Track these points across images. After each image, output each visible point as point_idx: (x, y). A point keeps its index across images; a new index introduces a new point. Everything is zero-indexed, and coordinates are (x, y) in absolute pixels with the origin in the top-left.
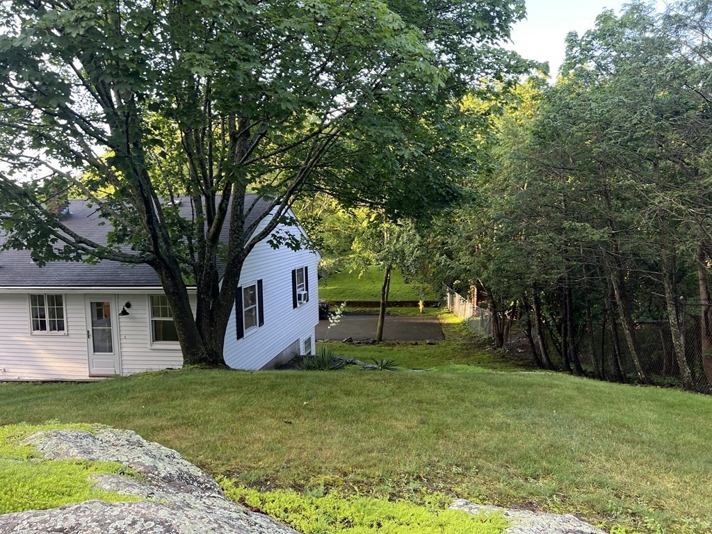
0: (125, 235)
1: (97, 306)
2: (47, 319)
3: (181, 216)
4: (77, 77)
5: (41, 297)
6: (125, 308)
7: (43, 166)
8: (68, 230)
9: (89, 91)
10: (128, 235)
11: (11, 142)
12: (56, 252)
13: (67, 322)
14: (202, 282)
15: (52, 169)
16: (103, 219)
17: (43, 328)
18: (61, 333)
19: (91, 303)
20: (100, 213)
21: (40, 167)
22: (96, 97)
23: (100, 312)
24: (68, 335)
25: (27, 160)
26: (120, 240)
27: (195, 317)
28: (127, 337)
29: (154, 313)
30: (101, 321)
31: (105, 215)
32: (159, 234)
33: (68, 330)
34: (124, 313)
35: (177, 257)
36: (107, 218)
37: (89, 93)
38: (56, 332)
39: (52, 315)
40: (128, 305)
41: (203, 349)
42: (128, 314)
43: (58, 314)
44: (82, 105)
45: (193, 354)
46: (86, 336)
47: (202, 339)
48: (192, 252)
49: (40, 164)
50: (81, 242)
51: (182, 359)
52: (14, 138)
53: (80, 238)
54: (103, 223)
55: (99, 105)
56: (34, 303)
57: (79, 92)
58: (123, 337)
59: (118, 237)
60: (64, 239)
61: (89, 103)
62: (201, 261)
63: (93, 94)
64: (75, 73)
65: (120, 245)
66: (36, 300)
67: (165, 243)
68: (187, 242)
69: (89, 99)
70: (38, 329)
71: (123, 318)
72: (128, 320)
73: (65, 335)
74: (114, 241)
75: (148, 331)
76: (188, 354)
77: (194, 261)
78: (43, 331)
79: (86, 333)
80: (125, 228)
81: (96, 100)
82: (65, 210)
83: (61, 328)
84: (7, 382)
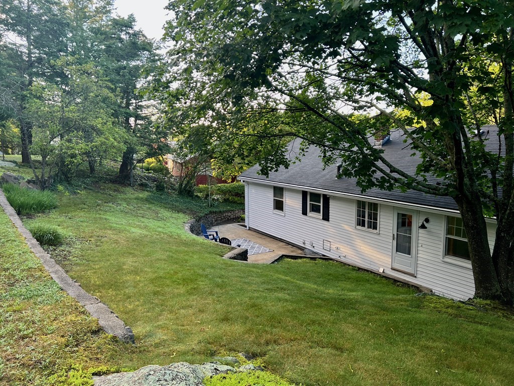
0: (431, 165)
1: (402, 216)
2: (366, 219)
3: (486, 150)
4: (406, 33)
5: (364, 203)
6: (424, 222)
7: (373, 108)
8: (386, 161)
9: (415, 42)
10: (433, 166)
11: (355, 90)
12: (374, 180)
13: (380, 224)
14: (504, 221)
15: (380, 110)
16: (414, 151)
17: (363, 225)
18: (375, 231)
19: (398, 213)
20: (412, 146)
21: (372, 108)
22: (420, 46)
23: (404, 222)
24: (379, 234)
25: (364, 104)
26: (427, 170)
27: (492, 251)
28: (423, 245)
29: (449, 231)
30: (404, 228)
31: (416, 147)
32: (465, 170)
33: (379, 231)
34: (423, 227)
35: (479, 191)
36: (417, 150)
37: (415, 44)
38: (371, 230)
39: (370, 216)
40: (427, 220)
41: (497, 286)
42: (426, 228)
43: (374, 217)
44: (408, 55)
45: (486, 289)
46: (392, 238)
47: (498, 276)
48: (495, 186)
49: (372, 106)
50: (394, 172)
51: (474, 290)
52: (358, 87)
53: (394, 168)
54: (414, 154)
55: (421, 53)
56: (359, 207)
57: (407, 45)
58: (420, 245)
59: (425, 167)
60: (382, 171)
61: (413, 52)
62: (505, 199)
63: (418, 44)
64: (405, 30)
65: (426, 174)
66: (361, 205)
67: (470, 179)
68: (490, 176)
69: (414, 50)
70: (360, 225)
71: (421, 231)
72: (426, 233)
73: (377, 234)
74: (422, 170)
75: (441, 246)
76: (481, 287)
77: (497, 196)
78: (363, 228)
79: (392, 235)
80: (432, 160)
81: (419, 50)
82: (387, 137)
83: (375, 228)
84: (337, 261)
